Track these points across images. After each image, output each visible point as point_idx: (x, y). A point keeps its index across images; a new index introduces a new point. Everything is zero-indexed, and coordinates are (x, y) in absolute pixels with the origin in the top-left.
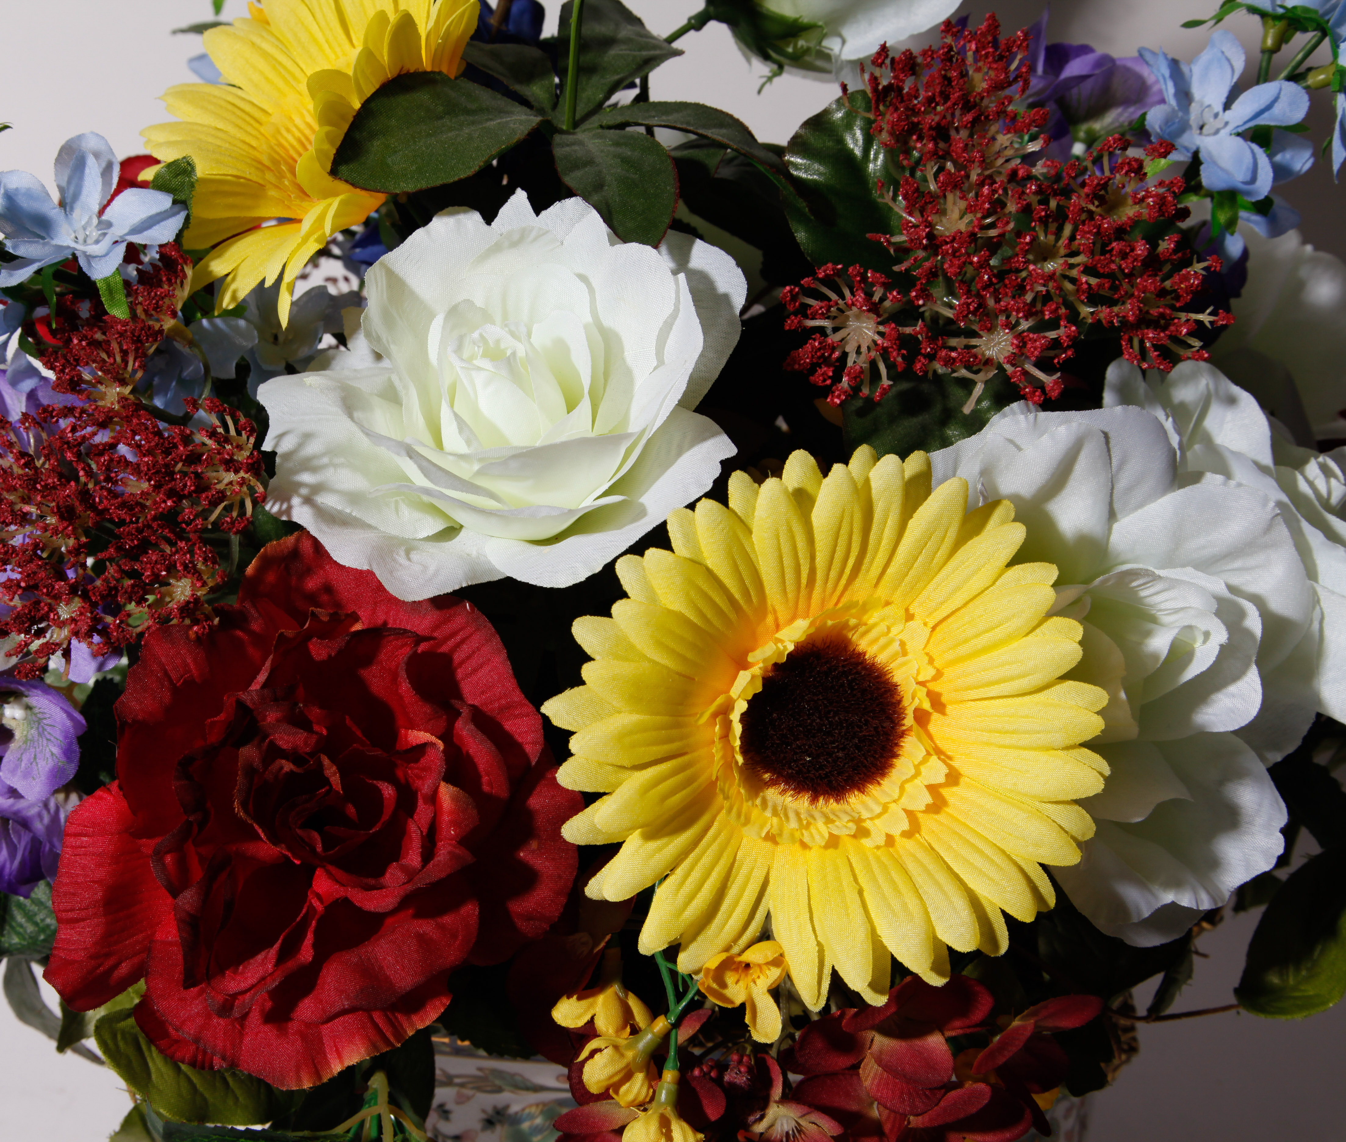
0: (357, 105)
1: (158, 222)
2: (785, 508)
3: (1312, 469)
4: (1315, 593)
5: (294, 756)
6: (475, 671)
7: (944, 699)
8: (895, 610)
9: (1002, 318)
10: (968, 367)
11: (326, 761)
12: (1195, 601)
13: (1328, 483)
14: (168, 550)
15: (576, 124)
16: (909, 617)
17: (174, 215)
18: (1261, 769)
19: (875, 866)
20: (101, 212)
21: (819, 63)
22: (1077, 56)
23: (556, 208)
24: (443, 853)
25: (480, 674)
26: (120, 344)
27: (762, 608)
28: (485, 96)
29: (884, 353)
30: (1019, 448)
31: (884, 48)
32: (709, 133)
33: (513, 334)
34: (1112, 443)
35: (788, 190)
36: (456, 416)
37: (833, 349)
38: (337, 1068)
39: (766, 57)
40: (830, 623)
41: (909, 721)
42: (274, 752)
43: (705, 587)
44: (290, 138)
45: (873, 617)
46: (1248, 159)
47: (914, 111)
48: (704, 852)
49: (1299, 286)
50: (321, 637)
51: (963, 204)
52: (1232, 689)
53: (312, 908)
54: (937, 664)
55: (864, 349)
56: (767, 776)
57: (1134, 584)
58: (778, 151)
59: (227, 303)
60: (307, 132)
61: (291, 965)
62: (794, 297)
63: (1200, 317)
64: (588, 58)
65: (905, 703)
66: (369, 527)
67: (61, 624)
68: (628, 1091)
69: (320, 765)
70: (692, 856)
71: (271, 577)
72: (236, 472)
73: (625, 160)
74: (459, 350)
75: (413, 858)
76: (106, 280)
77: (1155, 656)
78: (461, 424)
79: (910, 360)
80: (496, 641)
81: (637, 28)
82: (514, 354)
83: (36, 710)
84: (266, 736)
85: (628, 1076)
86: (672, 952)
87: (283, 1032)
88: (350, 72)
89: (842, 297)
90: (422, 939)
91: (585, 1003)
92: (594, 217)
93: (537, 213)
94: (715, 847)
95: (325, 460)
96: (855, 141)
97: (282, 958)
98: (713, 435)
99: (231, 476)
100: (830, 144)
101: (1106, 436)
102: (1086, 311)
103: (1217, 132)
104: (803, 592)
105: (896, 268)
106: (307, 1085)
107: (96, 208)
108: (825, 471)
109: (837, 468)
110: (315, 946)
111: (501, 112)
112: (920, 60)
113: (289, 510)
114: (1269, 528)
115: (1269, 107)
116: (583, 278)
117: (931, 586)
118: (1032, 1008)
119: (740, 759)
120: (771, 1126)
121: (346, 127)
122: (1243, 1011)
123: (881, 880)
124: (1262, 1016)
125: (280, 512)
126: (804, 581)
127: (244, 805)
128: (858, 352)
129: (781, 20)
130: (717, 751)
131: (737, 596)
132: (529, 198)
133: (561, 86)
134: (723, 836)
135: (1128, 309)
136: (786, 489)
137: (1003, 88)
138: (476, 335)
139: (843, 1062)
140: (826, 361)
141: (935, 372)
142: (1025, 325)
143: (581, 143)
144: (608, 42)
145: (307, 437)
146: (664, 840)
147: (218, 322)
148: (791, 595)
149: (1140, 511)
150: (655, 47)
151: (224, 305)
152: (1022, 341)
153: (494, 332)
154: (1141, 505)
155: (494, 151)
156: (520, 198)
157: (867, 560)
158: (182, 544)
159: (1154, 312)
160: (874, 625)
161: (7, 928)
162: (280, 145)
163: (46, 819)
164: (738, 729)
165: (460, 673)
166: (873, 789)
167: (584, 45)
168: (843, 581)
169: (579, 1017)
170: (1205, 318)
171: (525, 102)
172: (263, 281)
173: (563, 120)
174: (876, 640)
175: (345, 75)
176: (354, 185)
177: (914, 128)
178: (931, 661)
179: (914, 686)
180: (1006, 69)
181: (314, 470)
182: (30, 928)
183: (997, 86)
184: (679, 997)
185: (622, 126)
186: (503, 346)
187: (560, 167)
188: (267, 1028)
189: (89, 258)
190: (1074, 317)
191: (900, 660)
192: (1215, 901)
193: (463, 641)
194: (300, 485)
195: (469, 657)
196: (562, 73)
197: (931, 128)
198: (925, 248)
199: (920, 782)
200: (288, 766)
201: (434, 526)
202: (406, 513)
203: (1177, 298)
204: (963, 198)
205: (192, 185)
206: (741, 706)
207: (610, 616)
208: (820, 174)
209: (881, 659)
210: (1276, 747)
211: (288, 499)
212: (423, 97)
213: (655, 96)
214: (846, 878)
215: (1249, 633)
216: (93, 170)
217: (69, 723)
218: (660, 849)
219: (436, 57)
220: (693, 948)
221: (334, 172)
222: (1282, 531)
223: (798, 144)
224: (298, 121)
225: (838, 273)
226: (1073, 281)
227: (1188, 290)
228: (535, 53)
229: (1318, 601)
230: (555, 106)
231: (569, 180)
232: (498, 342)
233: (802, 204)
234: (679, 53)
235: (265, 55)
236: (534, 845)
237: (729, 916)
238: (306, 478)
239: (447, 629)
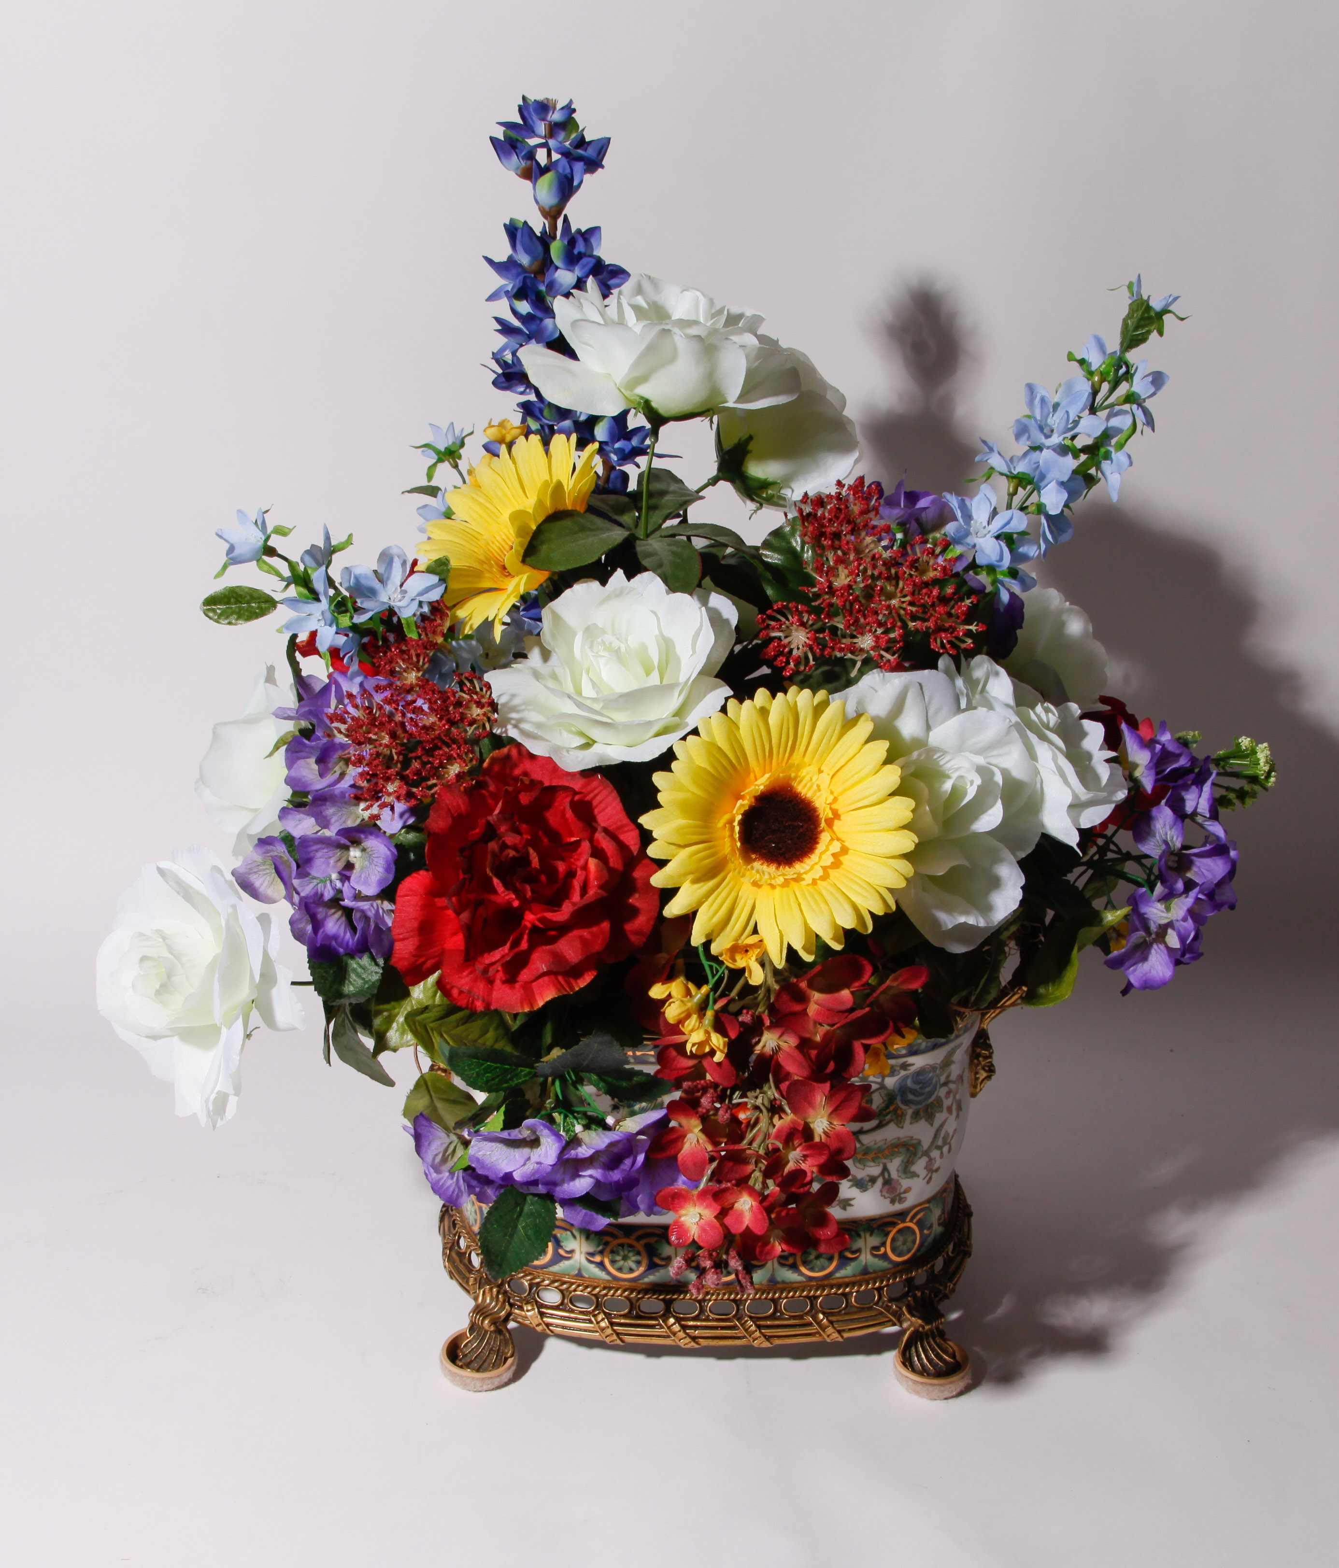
0: (534, 528)
1: (431, 590)
2: (755, 716)
3: (1039, 708)
4: (1036, 768)
5: (514, 848)
6: (604, 810)
7: (839, 812)
8: (813, 768)
9: (868, 628)
10: (852, 653)
11: (531, 851)
12: (965, 764)
13: (1047, 716)
14: (447, 750)
15: (648, 536)
16: (820, 771)
17: (439, 586)
18: (1014, 861)
19: (807, 894)
20: (401, 586)
21: (782, 502)
22: (924, 497)
23: (639, 577)
24: (591, 892)
25: (607, 811)
26: (416, 650)
27: (748, 769)
28: (599, 522)
29: (811, 648)
30: (876, 691)
31: (806, 494)
32: (718, 539)
33: (618, 639)
34: (924, 689)
35: (761, 568)
36: (591, 680)
37: (785, 647)
38: (541, 1003)
39: (752, 500)
40: (781, 775)
41: (823, 824)
42: (504, 846)
43: (717, 755)
44: (494, 547)
45: (803, 772)
46: (998, 549)
47: (823, 526)
48: (722, 891)
49: (1062, 625)
50: (526, 791)
51: (846, 572)
52: (990, 812)
53: (525, 926)
54: (835, 794)
55: (801, 647)
56: (754, 856)
57: (935, 757)
58: (757, 548)
59: (467, 631)
60: (503, 544)
61: (516, 950)
62: (763, 621)
63: (970, 627)
64: (653, 501)
65: (821, 816)
66: (547, 740)
67: (389, 794)
68: (689, 1025)
69: (528, 853)
70: (716, 893)
71: (496, 768)
72: (482, 708)
73: (674, 553)
74: (591, 647)
75: (576, 897)
76: (406, 619)
77: (946, 792)
78: (594, 684)
79: (822, 650)
80: (615, 794)
81: (680, 485)
82: (619, 648)
83: (369, 850)
84: (500, 838)
85: (688, 1016)
86: (707, 945)
87: (512, 988)
88: (531, 511)
89: (788, 619)
90: (582, 939)
91: (665, 986)
92: (659, 580)
93: (629, 580)
94: (728, 889)
95: (523, 707)
96: (797, 542)
97: (512, 948)
98: (721, 686)
99: (479, 711)
100: (784, 544)
101: (920, 685)
102: (911, 625)
103: (985, 535)
104: (768, 760)
105: (813, 604)
106: (527, 1010)
107: (399, 584)
108: (774, 696)
109: (780, 695)
110: (529, 941)
111: (608, 530)
112: (825, 500)
113: (506, 731)
114: (1008, 732)
115: (1008, 523)
116: (654, 612)
117: (831, 755)
118: (893, 975)
119: (739, 844)
120: (764, 1046)
121: (529, 539)
122: (1024, 1006)
123: (809, 898)
124: (1033, 1007)
125: (502, 733)
126: (767, 754)
127: (491, 870)
128: (798, 649)
129: (758, 480)
130: (727, 840)
131: (734, 761)
132: (625, 573)
133: (639, 518)
134: (731, 885)
135: (930, 624)
136: (755, 707)
137: (866, 514)
138: (599, 640)
139: (798, 1008)
140: (781, 654)
141: (836, 656)
142: (879, 631)
143: (651, 545)
144: (663, 493)
145: (513, 696)
146: (702, 884)
147: (462, 643)
148: (761, 761)
149: (942, 726)
150: (689, 495)
151: (466, 632)
152: (877, 638)
153: (608, 638)
154: (943, 722)
155: (606, 549)
156: (619, 573)
157: (798, 743)
158: (454, 746)
159: (947, 625)
160: (804, 777)
161: (347, 982)
162: (489, 550)
163: (373, 912)
164: (737, 829)
165: (596, 811)
166: (807, 860)
167: (651, 495)
168: (787, 754)
169: (663, 993)
170: (973, 628)
171: (620, 525)
172: (487, 618)
173: (640, 533)
174: (806, 785)
175: (528, 513)
176: (534, 568)
177: (822, 534)
178: (832, 793)
179: (824, 805)
180: (868, 505)
181: (518, 712)
182: (360, 982)
183: (863, 512)
184: (713, 976)
185: (673, 536)
186: (613, 646)
187: (640, 557)
188: (503, 986)
189: (399, 608)
190: (905, 625)
191: (818, 794)
192: (987, 923)
193: (597, 795)
194: (511, 719)
195: (601, 802)
196: (639, 510)
197: (830, 534)
198: (827, 593)
199: (829, 853)
200: (512, 853)
201: (580, 741)
202: (565, 735)
203: (958, 618)
204: (846, 568)
205: (448, 571)
206: (739, 817)
207: (670, 770)
208: (779, 559)
209: (809, 795)
210: (1021, 849)
211: (505, 727)
212: (567, 523)
213: (691, 520)
214: (793, 900)
215: (997, 784)
216: (397, 564)
217: (389, 853)
218: (700, 888)
219: (574, 503)
220: (718, 940)
221: (523, 561)
222: (1015, 734)
223: (766, 544)
224: (498, 538)
225: (784, 607)
226: (904, 609)
227: (963, 613)
228: (625, 499)
229: (1039, 773)
230: (636, 526)
231: (645, 563)
232: (611, 644)
233: (769, 575)
234: (702, 498)
235: (480, 504)
236: (637, 896)
237: (736, 923)
238: (514, 715)
239: (589, 788)
